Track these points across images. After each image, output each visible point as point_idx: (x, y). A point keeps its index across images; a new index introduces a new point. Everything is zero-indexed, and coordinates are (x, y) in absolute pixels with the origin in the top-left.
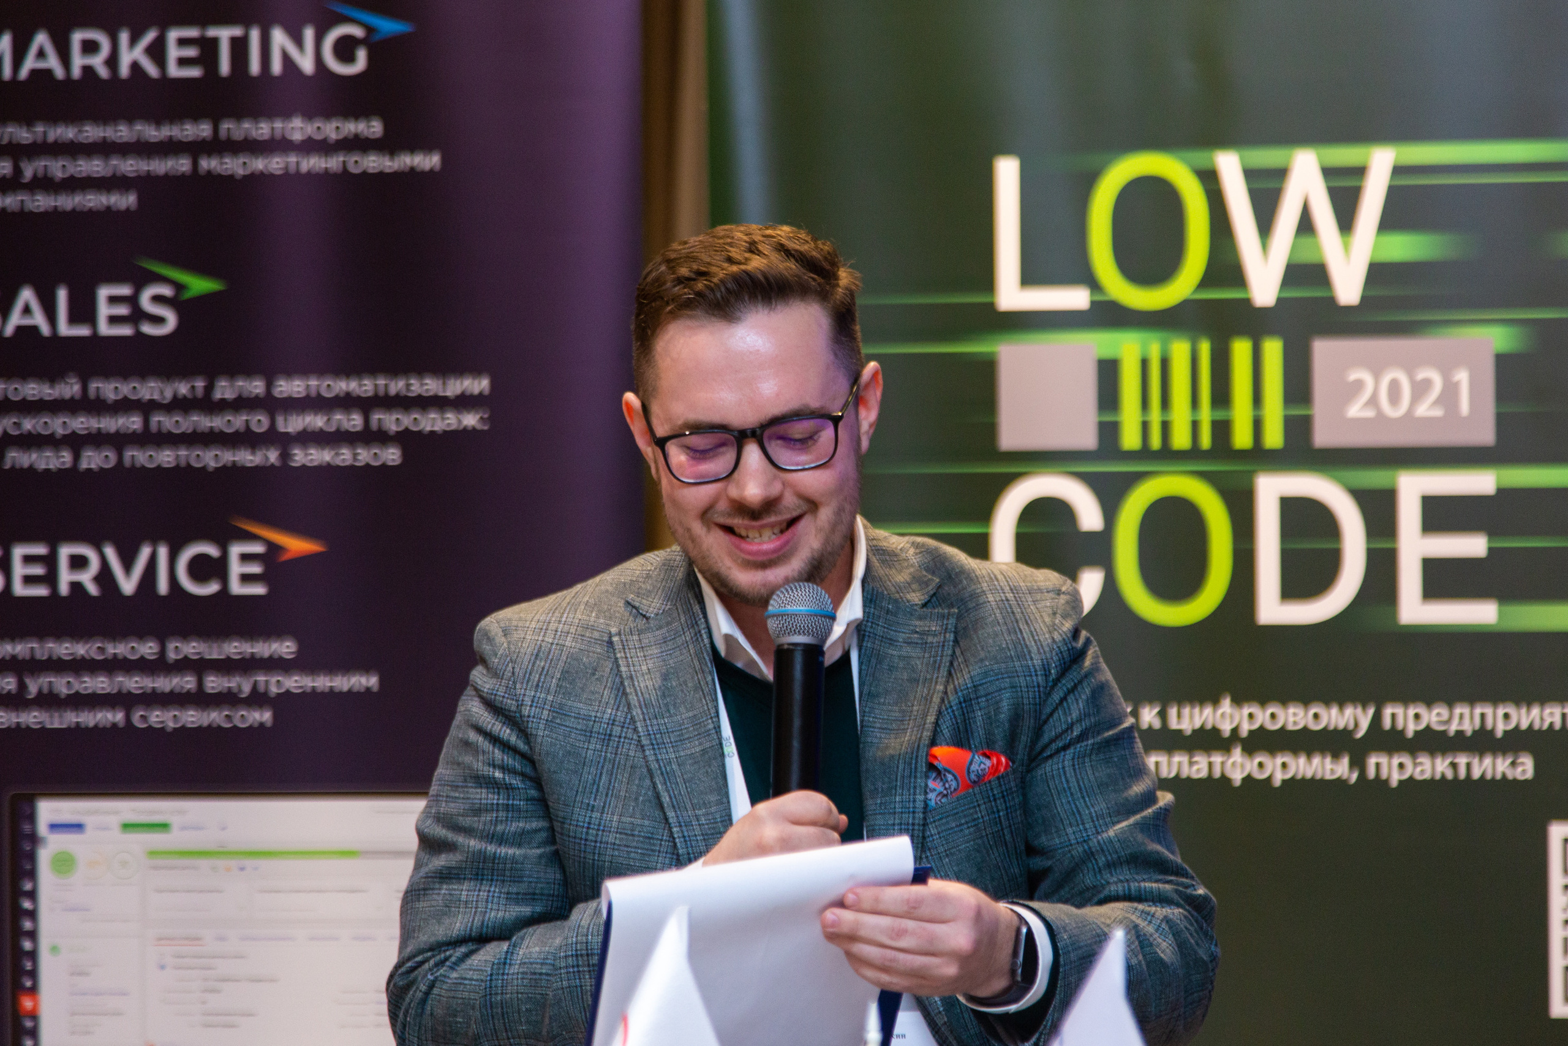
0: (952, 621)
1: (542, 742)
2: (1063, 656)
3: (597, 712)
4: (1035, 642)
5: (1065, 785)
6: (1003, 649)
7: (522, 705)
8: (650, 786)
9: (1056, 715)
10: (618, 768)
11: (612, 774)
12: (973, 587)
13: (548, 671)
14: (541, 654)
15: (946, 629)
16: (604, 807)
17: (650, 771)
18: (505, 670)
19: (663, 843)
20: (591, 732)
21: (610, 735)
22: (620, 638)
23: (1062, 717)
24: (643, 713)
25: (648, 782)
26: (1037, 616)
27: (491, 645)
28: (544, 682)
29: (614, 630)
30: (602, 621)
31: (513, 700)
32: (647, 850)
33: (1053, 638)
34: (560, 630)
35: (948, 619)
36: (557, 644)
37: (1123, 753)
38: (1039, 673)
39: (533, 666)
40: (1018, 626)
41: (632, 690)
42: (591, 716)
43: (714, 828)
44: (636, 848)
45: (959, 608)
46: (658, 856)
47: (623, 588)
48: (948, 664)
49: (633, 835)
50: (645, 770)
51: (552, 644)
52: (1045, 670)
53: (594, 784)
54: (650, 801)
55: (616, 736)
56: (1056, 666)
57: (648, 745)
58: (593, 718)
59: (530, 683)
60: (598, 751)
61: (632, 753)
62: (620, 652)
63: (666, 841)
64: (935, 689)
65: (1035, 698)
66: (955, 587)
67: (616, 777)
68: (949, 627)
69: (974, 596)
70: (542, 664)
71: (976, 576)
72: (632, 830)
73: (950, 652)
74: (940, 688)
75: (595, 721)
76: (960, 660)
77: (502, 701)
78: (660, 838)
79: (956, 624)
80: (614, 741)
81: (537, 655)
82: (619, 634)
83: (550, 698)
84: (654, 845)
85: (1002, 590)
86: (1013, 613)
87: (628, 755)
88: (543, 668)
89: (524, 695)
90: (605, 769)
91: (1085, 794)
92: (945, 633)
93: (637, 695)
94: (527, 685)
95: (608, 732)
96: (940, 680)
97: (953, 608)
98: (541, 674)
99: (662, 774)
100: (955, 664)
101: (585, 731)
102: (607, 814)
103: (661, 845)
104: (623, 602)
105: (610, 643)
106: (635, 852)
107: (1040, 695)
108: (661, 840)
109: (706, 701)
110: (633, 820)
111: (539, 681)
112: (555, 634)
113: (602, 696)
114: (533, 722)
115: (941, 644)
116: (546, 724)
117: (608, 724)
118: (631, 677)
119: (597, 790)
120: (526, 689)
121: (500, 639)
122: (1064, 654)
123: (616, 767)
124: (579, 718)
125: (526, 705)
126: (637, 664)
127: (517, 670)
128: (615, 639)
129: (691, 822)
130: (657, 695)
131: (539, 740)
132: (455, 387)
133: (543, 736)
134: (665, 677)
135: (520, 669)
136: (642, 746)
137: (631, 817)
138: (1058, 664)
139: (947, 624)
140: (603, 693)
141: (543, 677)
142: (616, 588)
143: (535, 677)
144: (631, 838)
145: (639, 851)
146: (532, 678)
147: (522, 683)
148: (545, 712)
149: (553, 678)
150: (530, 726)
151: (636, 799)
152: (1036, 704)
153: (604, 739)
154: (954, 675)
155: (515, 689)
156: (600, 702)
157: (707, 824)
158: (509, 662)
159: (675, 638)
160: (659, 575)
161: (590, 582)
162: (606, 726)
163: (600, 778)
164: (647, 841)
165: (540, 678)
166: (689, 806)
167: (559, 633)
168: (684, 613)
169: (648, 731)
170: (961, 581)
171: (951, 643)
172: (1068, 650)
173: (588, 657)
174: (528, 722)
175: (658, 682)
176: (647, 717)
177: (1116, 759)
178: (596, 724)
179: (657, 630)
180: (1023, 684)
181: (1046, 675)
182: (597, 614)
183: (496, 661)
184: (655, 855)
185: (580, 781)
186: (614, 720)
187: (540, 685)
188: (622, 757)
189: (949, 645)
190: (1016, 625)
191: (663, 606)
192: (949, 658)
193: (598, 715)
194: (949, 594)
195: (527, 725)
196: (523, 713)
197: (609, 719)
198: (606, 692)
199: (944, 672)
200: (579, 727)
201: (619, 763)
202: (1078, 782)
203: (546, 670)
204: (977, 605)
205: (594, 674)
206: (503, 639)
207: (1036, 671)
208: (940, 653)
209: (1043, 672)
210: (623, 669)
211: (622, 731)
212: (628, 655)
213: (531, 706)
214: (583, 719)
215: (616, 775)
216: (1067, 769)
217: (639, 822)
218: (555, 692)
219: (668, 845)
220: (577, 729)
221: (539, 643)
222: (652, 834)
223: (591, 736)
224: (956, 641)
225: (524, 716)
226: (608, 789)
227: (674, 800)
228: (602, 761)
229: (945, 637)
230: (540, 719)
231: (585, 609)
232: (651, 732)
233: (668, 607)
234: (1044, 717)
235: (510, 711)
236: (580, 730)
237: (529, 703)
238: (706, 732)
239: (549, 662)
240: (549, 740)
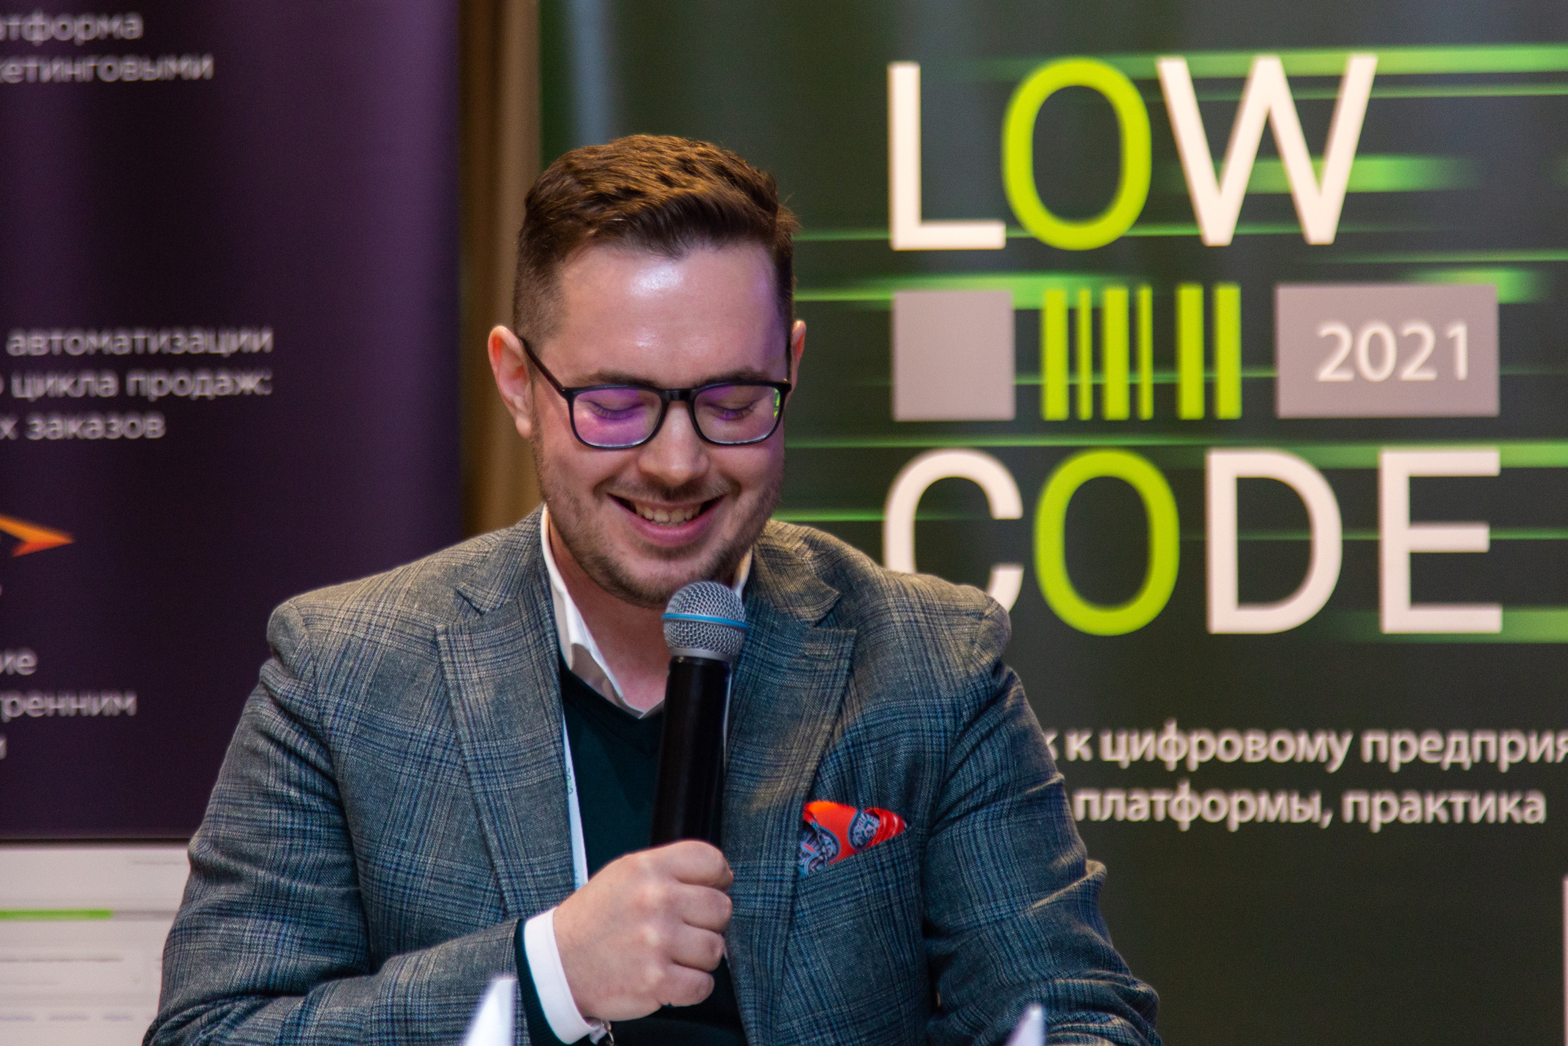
0: (849, 644)
1: (346, 761)
2: (978, 695)
3: (415, 727)
4: (946, 676)
5: (975, 853)
6: (906, 682)
7: (324, 714)
8: (474, 822)
9: (966, 766)
10: (437, 799)
11: (429, 805)
12: (876, 603)
13: (357, 673)
14: (350, 652)
15: (841, 654)
16: (417, 845)
17: (476, 805)
18: (305, 669)
19: (487, 894)
20: (406, 753)
21: (429, 758)
22: (447, 637)
23: (973, 768)
24: (471, 733)
25: (472, 818)
26: (952, 644)
27: (289, 636)
28: (351, 687)
29: (440, 627)
30: (426, 614)
31: (313, 707)
32: (468, 901)
33: (968, 673)
34: (374, 623)
35: (844, 641)
36: (370, 641)
37: (1049, 815)
38: (947, 714)
39: (339, 666)
40: (927, 654)
41: (459, 703)
42: (407, 733)
43: (551, 881)
44: (454, 898)
45: (857, 628)
46: (481, 910)
47: (455, 574)
48: (838, 698)
49: (451, 882)
50: (469, 803)
51: (364, 640)
52: (955, 712)
53: (406, 817)
54: (474, 842)
55: (436, 759)
56: (969, 708)
57: (475, 773)
58: (410, 736)
59: (335, 688)
60: (413, 776)
61: (454, 782)
62: (446, 655)
63: (491, 891)
64: (820, 729)
65: (940, 745)
66: (855, 601)
67: (434, 810)
68: (845, 652)
69: (876, 613)
70: (351, 664)
71: (881, 588)
72: (450, 876)
73: (842, 683)
74: (827, 727)
75: (411, 739)
76: (852, 694)
77: (300, 707)
78: (484, 887)
79: (854, 648)
80: (434, 765)
81: (345, 653)
82: (446, 632)
83: (358, 707)
84: (477, 896)
85: (912, 607)
86: (922, 638)
87: (449, 784)
88: (351, 670)
89: (327, 701)
90: (421, 799)
91: (999, 864)
92: (840, 658)
93: (464, 710)
94: (331, 688)
95: (427, 754)
96: (827, 717)
97: (851, 628)
98: (348, 678)
99: (491, 810)
100: (847, 698)
101: (399, 751)
102: (421, 854)
103: (484, 896)
104: (452, 591)
105: (435, 643)
106: (452, 904)
107: (946, 742)
108: (486, 890)
109: (549, 721)
110: (452, 863)
111: (345, 685)
112: (368, 628)
113: (422, 708)
114: (336, 735)
115: (833, 673)
116: (352, 739)
117: (427, 743)
118: (458, 687)
119: (410, 825)
120: (329, 694)
121: (300, 630)
122: (980, 693)
123: (434, 797)
124: (392, 735)
125: (330, 715)
126: (466, 670)
127: (319, 670)
128: (441, 638)
129: (523, 872)
130: (489, 711)
131: (343, 758)
132: (230, 343)
133: (348, 754)
134: (500, 689)
135: (324, 668)
136: (468, 774)
137: (450, 860)
138: (972, 704)
139: (843, 648)
140: (423, 705)
141: (351, 680)
142: (445, 574)
143: (341, 680)
144: (448, 885)
145: (458, 903)
146: (337, 680)
147: (325, 686)
148: (352, 725)
149: (363, 682)
150: (332, 740)
151: (457, 838)
152: (940, 753)
153: (422, 762)
154: (845, 714)
155: (316, 693)
156: (419, 716)
157: (543, 875)
158: (309, 660)
159: (514, 640)
160: (499, 559)
161: (414, 564)
162: (424, 746)
163: (414, 810)
164: (468, 890)
165: (347, 681)
166: (521, 852)
167: (373, 627)
168: (526, 609)
169: (476, 755)
170: (863, 595)
171: (845, 672)
172: (986, 688)
173: (407, 659)
174: (330, 735)
175: (491, 694)
176: (475, 738)
177: (1040, 823)
178: (412, 743)
179: (493, 628)
180: (926, 727)
181: (955, 718)
182: (420, 606)
183: (295, 656)
184: (477, 909)
185: (389, 811)
186: (435, 740)
187: (347, 690)
188: (443, 785)
189: (842, 675)
190: (923, 653)
191: (502, 599)
192: (841, 691)
193: (416, 731)
194: (848, 610)
195: (330, 739)
196: (325, 724)
197: (429, 738)
198: (426, 704)
199: (833, 708)
200: (392, 746)
201: (438, 793)
202: (991, 849)
203: (354, 672)
204: (879, 626)
205: (413, 681)
206: (304, 630)
207: (943, 712)
208: (830, 683)
209: (951, 714)
210: (449, 676)
211: (444, 753)
212: (456, 659)
213: (335, 716)
214: (398, 736)
215: (434, 807)
216: (978, 833)
217: (459, 866)
218: (365, 701)
219: (493, 897)
220: (389, 748)
221: (347, 637)
222: (475, 882)
223: (405, 758)
224: (851, 670)
225: (326, 728)
226: (424, 823)
227: (504, 844)
228: (417, 789)
229: (838, 664)
230: (345, 732)
231: (405, 598)
232: (480, 757)
233: (507, 600)
234: (951, 769)
235: (309, 720)
236: (392, 750)
237: (333, 712)
238: (546, 760)
239: (359, 662)
240: (355, 759)
